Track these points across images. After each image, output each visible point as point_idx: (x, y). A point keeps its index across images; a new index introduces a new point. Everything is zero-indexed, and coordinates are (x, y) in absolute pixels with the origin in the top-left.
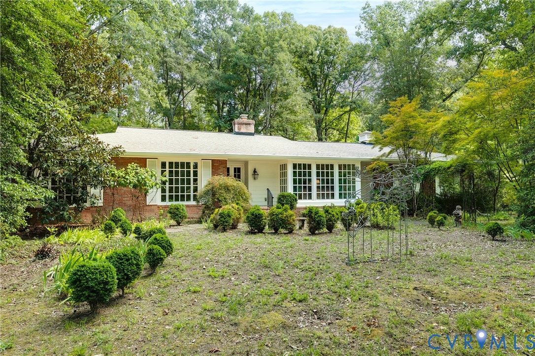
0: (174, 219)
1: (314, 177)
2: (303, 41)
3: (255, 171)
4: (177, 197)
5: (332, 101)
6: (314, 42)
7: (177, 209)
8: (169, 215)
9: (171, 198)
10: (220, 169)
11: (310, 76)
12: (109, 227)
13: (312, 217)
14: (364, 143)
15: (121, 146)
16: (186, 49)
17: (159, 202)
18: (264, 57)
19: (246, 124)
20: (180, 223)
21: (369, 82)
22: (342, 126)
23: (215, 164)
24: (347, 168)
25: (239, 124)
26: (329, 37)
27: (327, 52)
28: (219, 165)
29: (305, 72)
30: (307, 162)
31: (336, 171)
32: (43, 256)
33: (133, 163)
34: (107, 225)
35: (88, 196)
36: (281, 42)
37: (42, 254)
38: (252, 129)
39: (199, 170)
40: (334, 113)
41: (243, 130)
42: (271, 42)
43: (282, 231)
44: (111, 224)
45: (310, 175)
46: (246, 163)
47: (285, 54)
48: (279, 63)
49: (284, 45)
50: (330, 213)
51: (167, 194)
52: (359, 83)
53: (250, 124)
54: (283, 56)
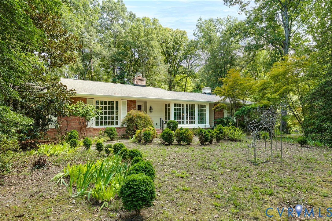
0: (110, 136)
1: (185, 112)
2: (165, 36)
3: (151, 108)
4: (105, 123)
5: (178, 70)
6: (170, 37)
7: (111, 130)
8: (106, 134)
9: (102, 123)
10: (132, 106)
11: (166, 56)
12: (74, 143)
13: (203, 135)
14: (205, 93)
15: (75, 89)
16: (96, 34)
17: (94, 126)
18: (143, 42)
19: (141, 80)
20: (113, 139)
21: (197, 61)
22: (182, 84)
23: (129, 103)
24: (202, 107)
25: (137, 80)
26: (178, 35)
27: (176, 43)
28: (131, 104)
29: (163, 53)
30: (181, 103)
31: (197, 108)
32: (40, 166)
33: (81, 101)
34: (73, 142)
35: (53, 122)
36: (153, 35)
37: (39, 164)
38: (144, 83)
39: (119, 106)
40: (178, 77)
41: (139, 83)
42: (147, 35)
43: (182, 143)
44: (75, 141)
45: (183, 111)
46: (145, 103)
47: (155, 42)
48: (152, 47)
49: (154, 37)
50: (211, 133)
51: (99, 121)
52: (192, 61)
53: (143, 80)
54: (155, 43)
